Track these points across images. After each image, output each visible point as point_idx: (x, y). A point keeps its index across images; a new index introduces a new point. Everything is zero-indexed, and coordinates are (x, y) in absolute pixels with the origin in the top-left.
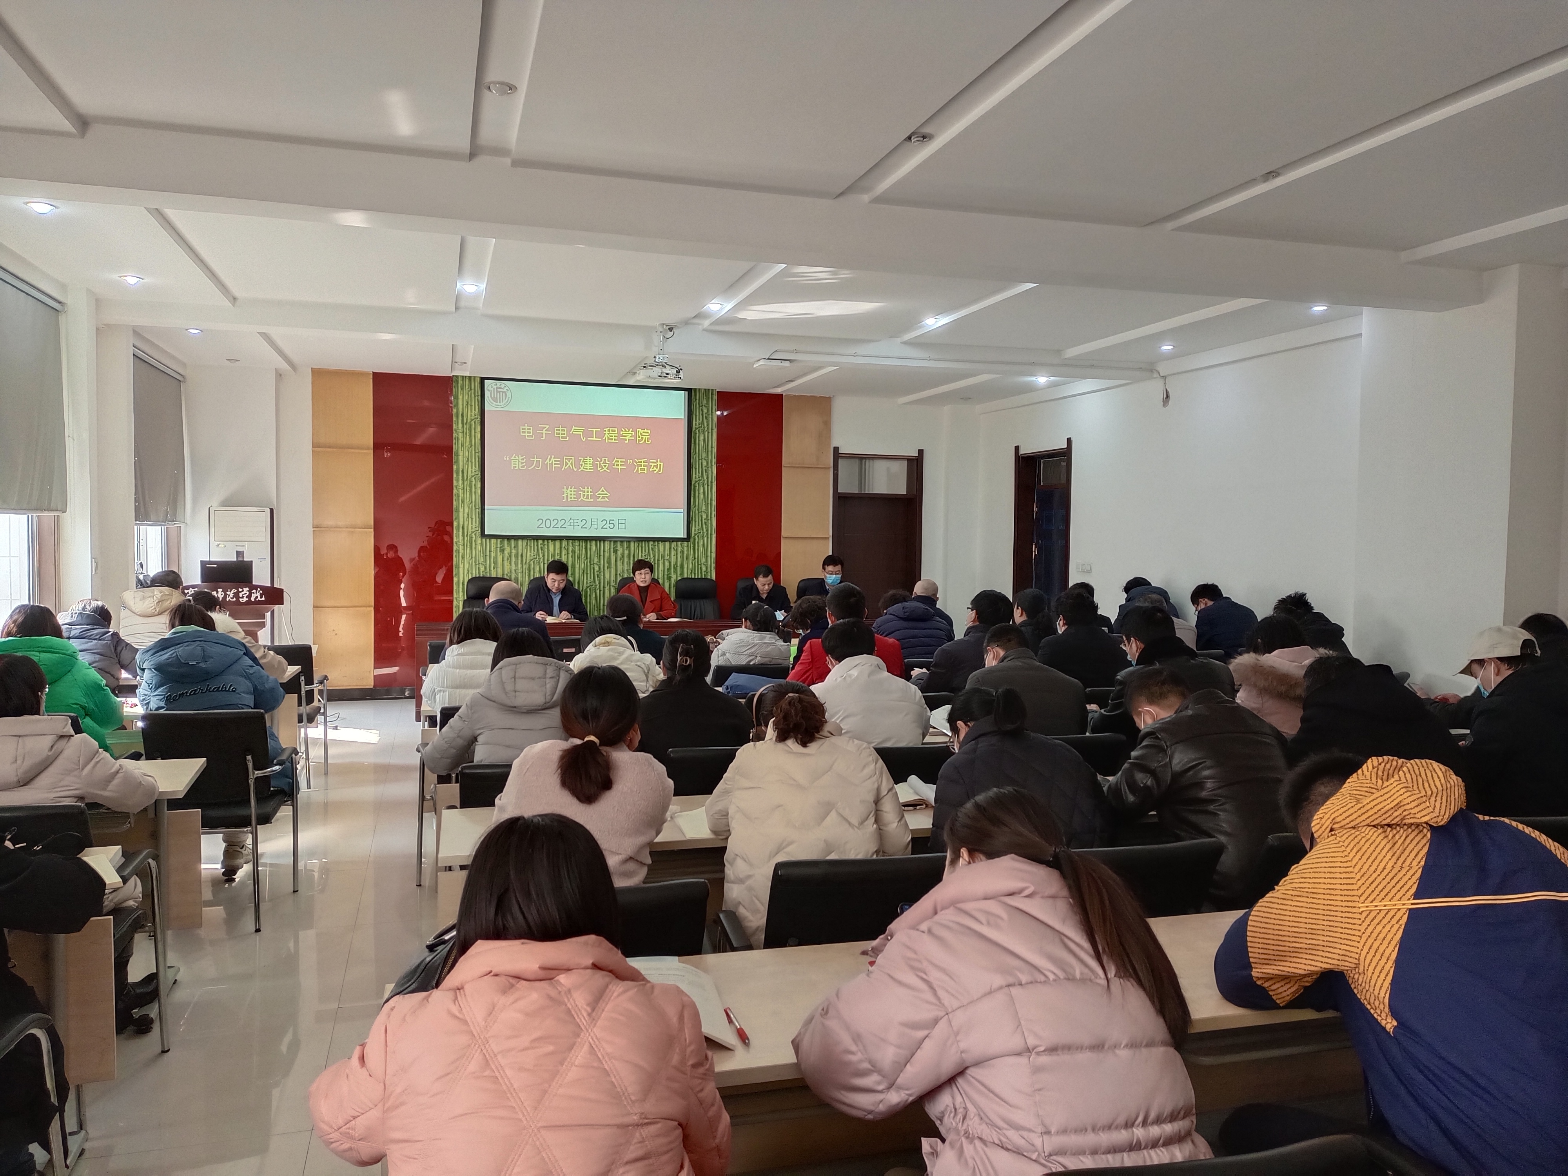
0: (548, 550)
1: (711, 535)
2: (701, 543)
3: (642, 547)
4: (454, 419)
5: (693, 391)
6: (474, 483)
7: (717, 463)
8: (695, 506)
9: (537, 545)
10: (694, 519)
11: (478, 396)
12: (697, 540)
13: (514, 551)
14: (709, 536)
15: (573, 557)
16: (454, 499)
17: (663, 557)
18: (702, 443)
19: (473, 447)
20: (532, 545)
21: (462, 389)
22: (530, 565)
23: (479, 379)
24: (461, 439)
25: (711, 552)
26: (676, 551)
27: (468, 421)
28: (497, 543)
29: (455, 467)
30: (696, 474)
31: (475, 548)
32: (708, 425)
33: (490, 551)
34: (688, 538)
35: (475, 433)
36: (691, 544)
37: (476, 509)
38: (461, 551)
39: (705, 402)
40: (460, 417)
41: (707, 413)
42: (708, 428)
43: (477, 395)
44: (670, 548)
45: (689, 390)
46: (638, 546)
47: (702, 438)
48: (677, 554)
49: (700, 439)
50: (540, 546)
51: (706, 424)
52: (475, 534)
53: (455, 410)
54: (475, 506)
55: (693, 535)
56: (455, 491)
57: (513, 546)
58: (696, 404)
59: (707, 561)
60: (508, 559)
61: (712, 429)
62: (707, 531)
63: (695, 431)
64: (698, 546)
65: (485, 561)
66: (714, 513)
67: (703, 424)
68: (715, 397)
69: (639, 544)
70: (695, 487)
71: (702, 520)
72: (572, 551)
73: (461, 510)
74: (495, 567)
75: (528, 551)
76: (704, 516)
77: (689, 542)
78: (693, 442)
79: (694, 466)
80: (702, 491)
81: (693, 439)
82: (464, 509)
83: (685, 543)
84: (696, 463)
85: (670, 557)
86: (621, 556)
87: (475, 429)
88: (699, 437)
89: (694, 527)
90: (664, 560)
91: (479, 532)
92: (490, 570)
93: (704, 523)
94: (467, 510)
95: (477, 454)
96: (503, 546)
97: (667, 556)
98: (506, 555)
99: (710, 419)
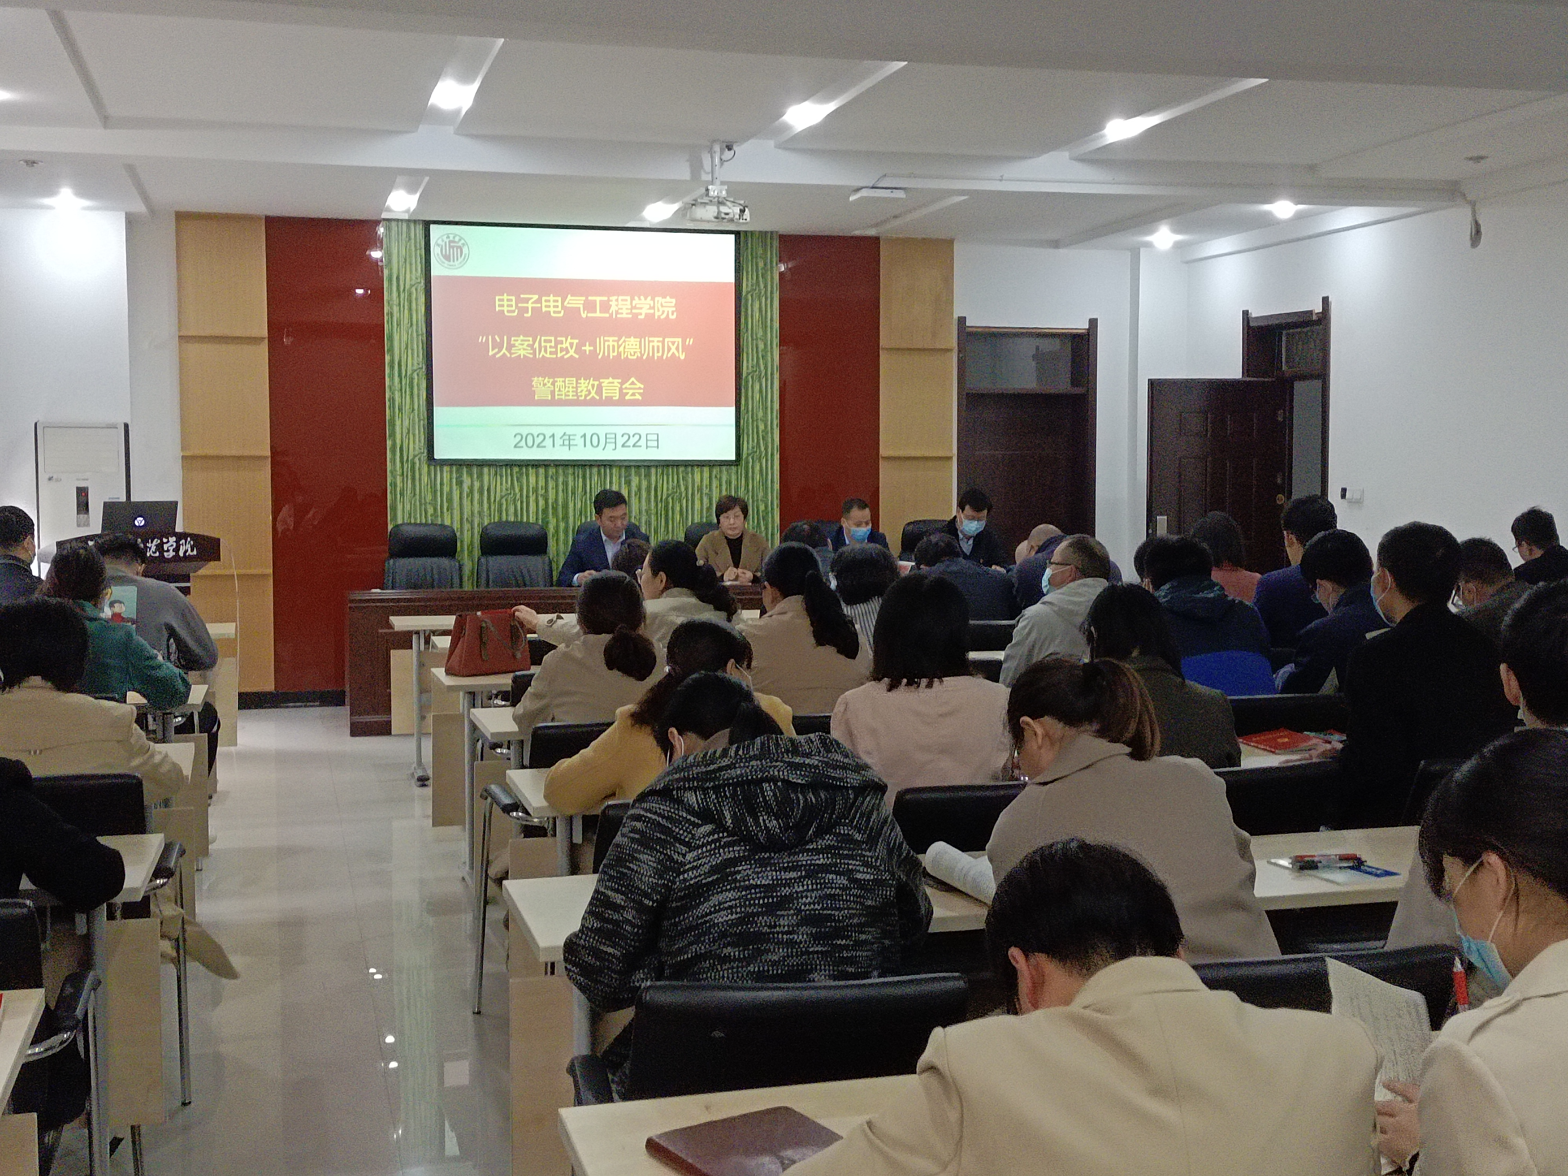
0: (528, 482)
1: (772, 455)
2: (757, 468)
3: (668, 476)
4: (386, 285)
5: (744, 235)
6: (416, 380)
7: (780, 344)
8: (748, 412)
9: (512, 475)
10: (745, 431)
11: (420, 249)
12: (751, 464)
13: (477, 485)
14: (769, 458)
15: (565, 491)
16: (387, 406)
17: (700, 489)
18: (757, 314)
19: (415, 327)
20: (504, 475)
21: (396, 239)
22: (501, 505)
23: (421, 223)
24: (396, 315)
25: (772, 481)
26: (720, 480)
27: (407, 287)
28: (451, 472)
29: (387, 358)
30: (748, 360)
31: (420, 479)
32: (766, 287)
33: (442, 484)
34: (737, 462)
35: (417, 303)
36: (742, 469)
37: (419, 421)
38: (399, 485)
39: (760, 251)
40: (394, 286)
41: (765, 268)
42: (766, 291)
43: (418, 247)
44: (710, 477)
45: (737, 234)
46: (663, 473)
47: (757, 308)
48: (721, 485)
49: (755, 310)
50: (515, 476)
51: (762, 286)
52: (420, 459)
53: (386, 272)
54: (419, 417)
55: (744, 457)
56: (388, 394)
57: (475, 476)
58: (747, 254)
59: (766, 496)
60: (468, 496)
61: (772, 292)
62: (766, 449)
63: (746, 298)
64: (753, 473)
65: (435, 499)
66: (776, 422)
67: (758, 284)
68: (776, 243)
69: (663, 471)
70: (747, 382)
71: (758, 433)
72: (563, 484)
73: (398, 423)
74: (450, 508)
75: (498, 483)
76: (762, 427)
77: (739, 467)
78: (743, 313)
79: (745, 350)
80: (757, 387)
81: (743, 310)
82: (402, 421)
83: (734, 468)
84: (747, 345)
85: (711, 490)
86: (636, 490)
87: (416, 299)
88: (752, 305)
89: (745, 443)
90: (702, 494)
91: (425, 454)
92: (442, 512)
93: (761, 437)
94: (406, 423)
95: (420, 337)
96: (461, 476)
97: (706, 488)
98: (466, 489)
99: (769, 277)
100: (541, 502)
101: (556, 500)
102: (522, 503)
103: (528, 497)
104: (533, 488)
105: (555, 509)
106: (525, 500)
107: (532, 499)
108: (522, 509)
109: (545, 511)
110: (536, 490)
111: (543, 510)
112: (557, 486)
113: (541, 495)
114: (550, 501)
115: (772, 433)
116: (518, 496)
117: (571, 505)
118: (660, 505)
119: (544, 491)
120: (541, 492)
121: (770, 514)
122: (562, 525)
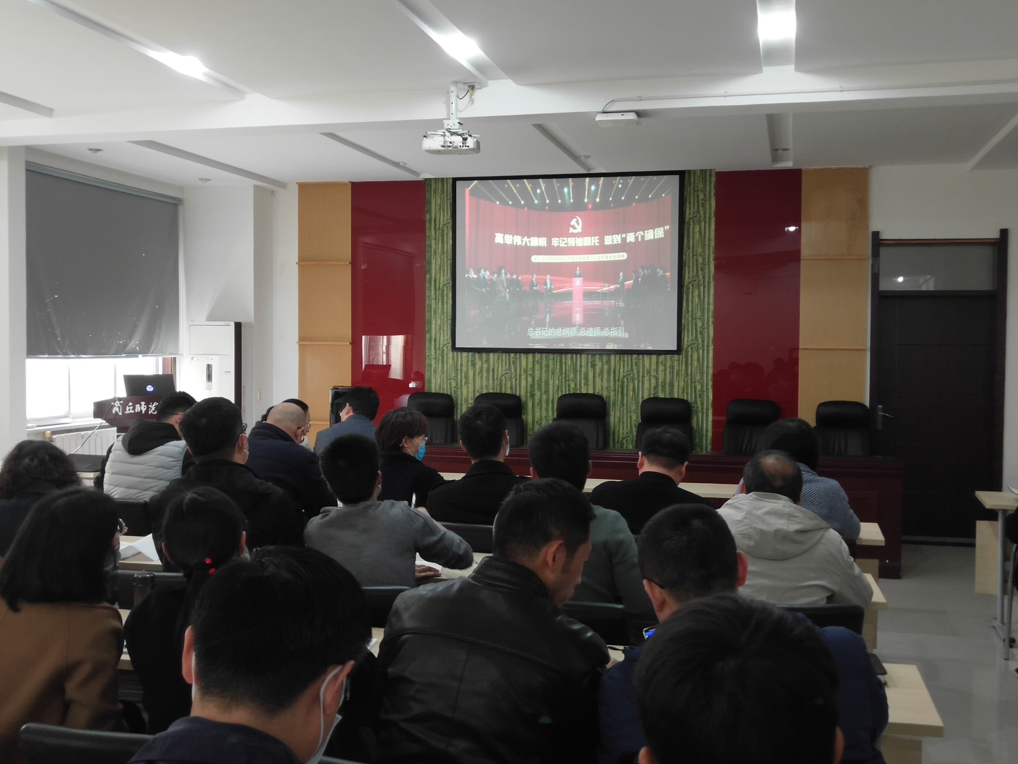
0: (521, 364)
1: (708, 346)
2: (696, 356)
3: (624, 361)
4: (427, 225)
5: (686, 174)
6: (445, 292)
7: (716, 259)
8: (688, 312)
9: (509, 359)
10: (686, 328)
11: (450, 199)
12: (690, 353)
13: (485, 366)
14: (705, 348)
15: (547, 371)
16: (427, 310)
17: (649, 372)
18: (697, 236)
19: (445, 254)
20: (504, 359)
21: (435, 192)
22: (501, 381)
23: (451, 181)
24: (433, 246)
25: (708, 367)
26: (665, 365)
27: (441, 226)
28: (468, 357)
29: (428, 276)
30: (689, 273)
31: (447, 362)
32: (705, 214)
33: (461, 365)
34: (678, 351)
35: (447, 238)
36: (682, 357)
37: (447, 320)
38: (433, 365)
39: (701, 186)
40: (433, 224)
41: (704, 200)
42: (705, 217)
43: (449, 197)
44: (657, 362)
45: (681, 174)
46: (620, 360)
47: (697, 229)
48: (665, 369)
49: (695, 231)
50: (512, 360)
51: (702, 214)
52: (447, 347)
53: (428, 216)
54: (447, 318)
55: (685, 347)
56: (427, 302)
57: (484, 360)
58: (689, 190)
59: (702, 378)
60: (479, 374)
61: (710, 218)
62: (703, 341)
63: (689, 221)
64: (692, 360)
65: (457, 376)
66: (711, 320)
67: (698, 211)
68: (714, 179)
69: (620, 358)
70: (688, 288)
71: (696, 329)
72: (545, 366)
73: (433, 322)
74: (467, 383)
75: (500, 365)
76: (700, 324)
77: (680, 356)
78: (686, 235)
79: (687, 264)
80: (696, 293)
81: (686, 232)
82: (436, 320)
83: (676, 357)
84: (689, 260)
85: (657, 373)
86: (600, 371)
87: (447, 234)
88: (693, 229)
89: (686, 336)
90: (650, 376)
91: (451, 344)
92: (461, 386)
93: (699, 332)
94: (439, 322)
95: (449, 261)
96: (474, 360)
97: (654, 372)
98: (478, 369)
99: (708, 207)
100: (530, 379)
101: (541, 378)
102: (516, 379)
103: (520, 375)
104: (524, 369)
105: (540, 385)
106: (518, 378)
107: (523, 377)
108: (516, 385)
109: (532, 386)
110: (526, 371)
111: (531, 385)
112: (541, 368)
113: (530, 375)
114: (536, 379)
115: (708, 329)
116: (513, 375)
117: (551, 382)
118: (617, 384)
119: (531, 372)
120: (530, 372)
121: (705, 392)
122: (544, 397)
